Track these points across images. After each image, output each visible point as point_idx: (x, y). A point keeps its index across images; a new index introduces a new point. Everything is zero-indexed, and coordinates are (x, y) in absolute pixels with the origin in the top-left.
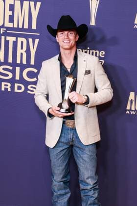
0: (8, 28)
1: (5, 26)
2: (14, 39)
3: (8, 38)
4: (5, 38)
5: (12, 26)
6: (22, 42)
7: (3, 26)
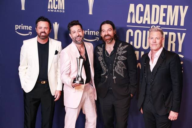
7: (158, 24)
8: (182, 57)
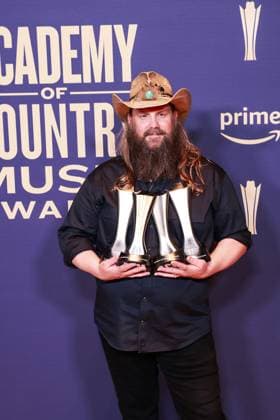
0: (72, 87)
1: (65, 81)
2: (86, 107)
3: (73, 107)
5: (80, 81)
6: (104, 113)
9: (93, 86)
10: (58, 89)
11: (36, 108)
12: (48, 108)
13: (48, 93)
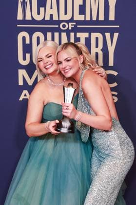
0: (79, 22)
1: (75, 19)
2: (86, 35)
3: (79, 35)
4: (75, 35)
5: (84, 19)
6: (97, 39)
7: (72, 20)
8: (116, 75)
9: (91, 22)
10: (70, 24)
11: (56, 35)
12: (64, 35)
13: (64, 26)
